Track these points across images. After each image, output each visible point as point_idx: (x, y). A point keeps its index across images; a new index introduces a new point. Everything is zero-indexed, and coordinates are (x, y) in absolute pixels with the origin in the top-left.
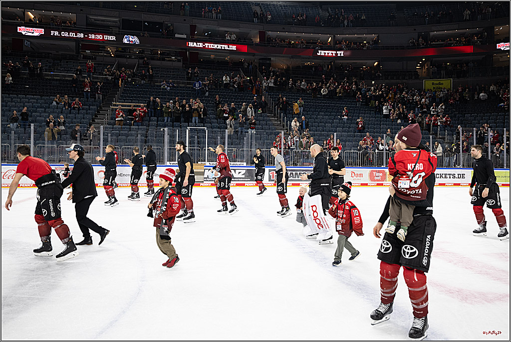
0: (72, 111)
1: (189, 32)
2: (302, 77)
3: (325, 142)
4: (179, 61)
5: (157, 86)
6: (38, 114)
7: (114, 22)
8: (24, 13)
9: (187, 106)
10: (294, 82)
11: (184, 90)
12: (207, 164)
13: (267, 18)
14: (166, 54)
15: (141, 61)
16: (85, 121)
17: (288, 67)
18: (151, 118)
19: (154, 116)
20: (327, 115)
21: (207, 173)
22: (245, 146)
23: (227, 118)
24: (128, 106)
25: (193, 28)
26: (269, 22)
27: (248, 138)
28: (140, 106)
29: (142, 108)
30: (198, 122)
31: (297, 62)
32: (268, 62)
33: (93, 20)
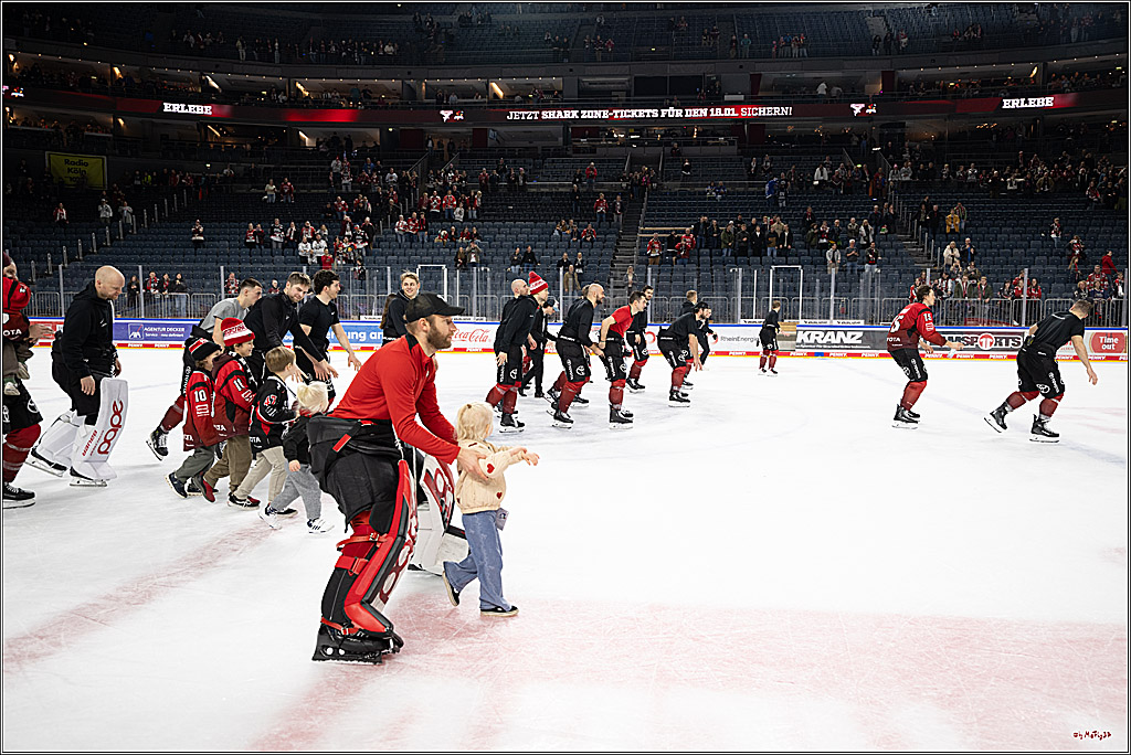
0: (584, 243)
1: (748, 89)
2: (970, 157)
3: (1008, 285)
4: (732, 143)
5: (700, 193)
6: (540, 250)
7: (620, 83)
8: (487, 86)
9: (758, 228)
10: (953, 169)
11: (745, 198)
12: (802, 322)
13: (900, 43)
14: (709, 133)
15: (668, 149)
16: (605, 258)
17: (940, 137)
18: (701, 250)
19: (705, 248)
20: (1017, 233)
21: (801, 337)
22: (862, 293)
23: (827, 246)
24: (665, 232)
25: (756, 79)
26: (904, 51)
27: (867, 281)
28: (684, 232)
29: (688, 236)
30: (778, 255)
31: (959, 125)
32: (899, 131)
33: (587, 84)
